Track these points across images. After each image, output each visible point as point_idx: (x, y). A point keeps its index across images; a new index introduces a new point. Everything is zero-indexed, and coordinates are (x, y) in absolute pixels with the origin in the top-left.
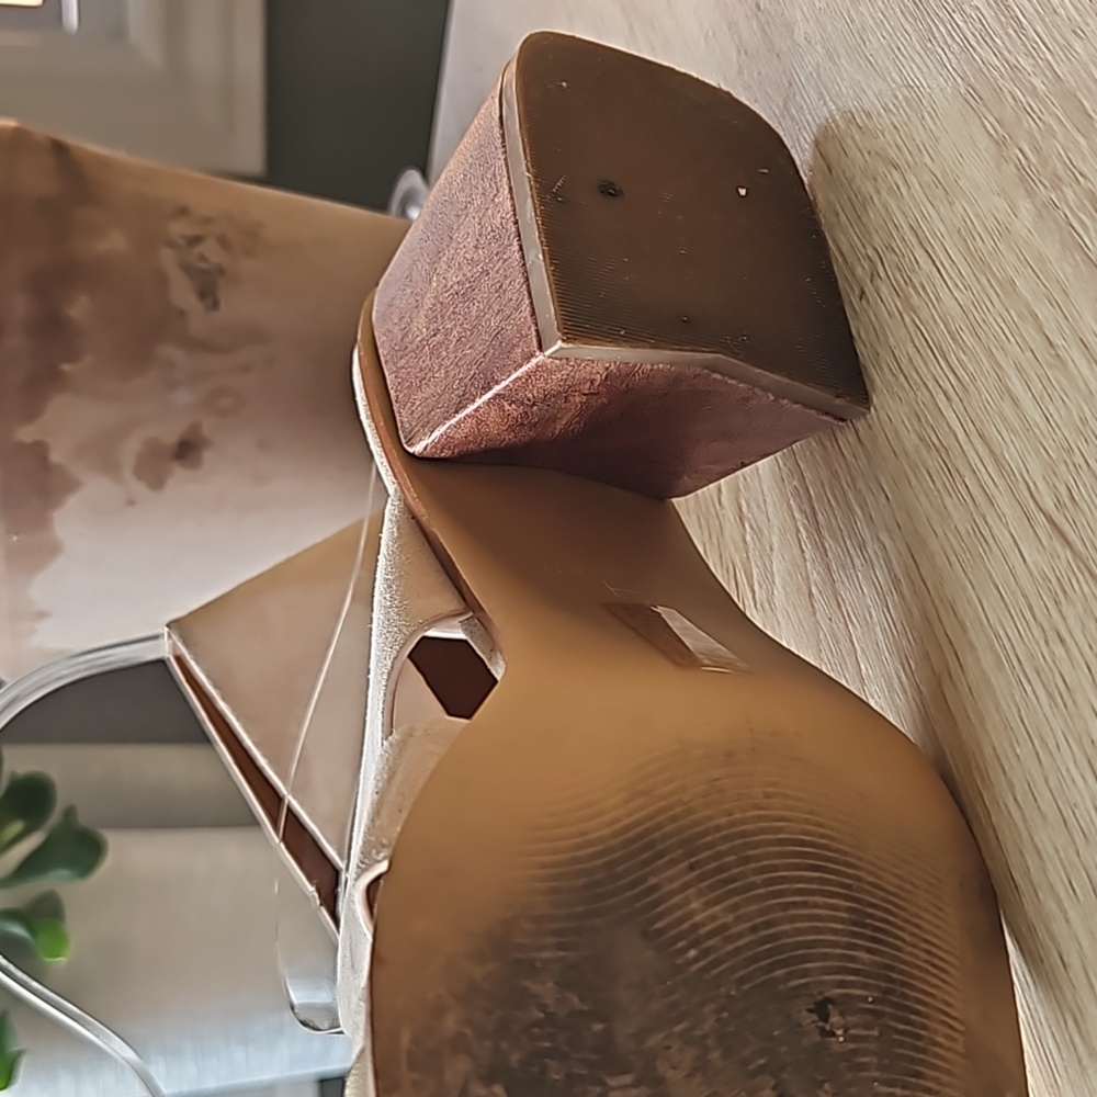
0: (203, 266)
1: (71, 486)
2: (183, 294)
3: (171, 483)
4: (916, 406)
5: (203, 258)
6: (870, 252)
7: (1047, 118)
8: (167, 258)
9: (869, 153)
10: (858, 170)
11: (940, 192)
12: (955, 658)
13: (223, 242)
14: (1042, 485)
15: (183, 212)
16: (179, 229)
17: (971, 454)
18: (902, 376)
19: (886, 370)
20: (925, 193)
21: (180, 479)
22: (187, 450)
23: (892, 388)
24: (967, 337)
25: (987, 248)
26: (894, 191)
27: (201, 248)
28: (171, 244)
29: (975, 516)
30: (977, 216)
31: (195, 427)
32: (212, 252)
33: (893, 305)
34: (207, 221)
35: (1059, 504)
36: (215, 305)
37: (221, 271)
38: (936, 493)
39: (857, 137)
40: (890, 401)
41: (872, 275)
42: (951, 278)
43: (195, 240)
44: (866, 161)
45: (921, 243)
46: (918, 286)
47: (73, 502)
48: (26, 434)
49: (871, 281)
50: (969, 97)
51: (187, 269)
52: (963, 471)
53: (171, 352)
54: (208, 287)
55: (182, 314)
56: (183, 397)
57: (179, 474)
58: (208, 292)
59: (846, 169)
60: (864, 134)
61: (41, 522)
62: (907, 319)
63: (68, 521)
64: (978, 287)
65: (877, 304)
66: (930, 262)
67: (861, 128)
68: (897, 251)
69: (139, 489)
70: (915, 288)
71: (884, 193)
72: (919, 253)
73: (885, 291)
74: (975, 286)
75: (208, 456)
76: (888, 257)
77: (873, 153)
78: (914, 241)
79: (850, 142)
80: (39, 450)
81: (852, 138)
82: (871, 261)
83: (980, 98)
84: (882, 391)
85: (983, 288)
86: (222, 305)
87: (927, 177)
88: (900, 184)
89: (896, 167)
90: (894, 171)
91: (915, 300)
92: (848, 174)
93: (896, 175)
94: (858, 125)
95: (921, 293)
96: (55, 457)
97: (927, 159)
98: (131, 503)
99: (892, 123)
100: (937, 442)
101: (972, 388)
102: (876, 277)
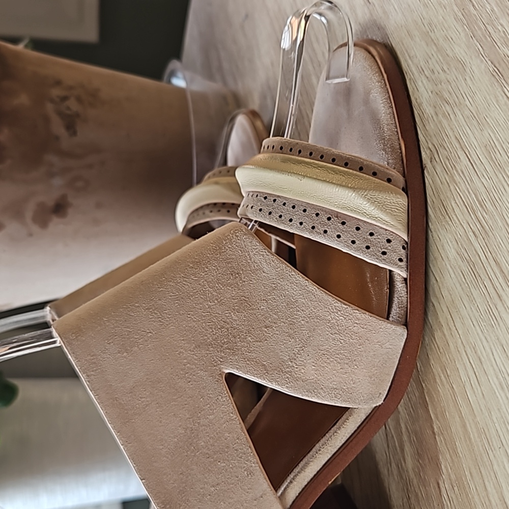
0: (68, 112)
2: (58, 127)
3: (51, 225)
4: (455, 235)
5: (68, 108)
6: (430, 146)
8: (50, 108)
9: (432, 92)
10: (424, 99)
11: (475, 122)
12: (474, 375)
13: (79, 100)
15: (58, 83)
16: (56, 92)
17: (489, 269)
18: (447, 217)
19: (438, 212)
20: (465, 121)
21: (56, 224)
22: (60, 208)
23: (442, 222)
24: (489, 205)
25: (503, 159)
26: (447, 116)
27: (67, 103)
28: (52, 101)
29: (489, 303)
30: (498, 140)
31: (64, 197)
32: (73, 105)
33: (443, 177)
34: (71, 88)
36: (74, 133)
37: (77, 115)
38: (466, 285)
39: (424, 82)
40: (440, 229)
41: (431, 159)
42: (480, 171)
43: (64, 99)
44: (430, 97)
45: (462, 148)
46: (459, 171)
47: (1, 234)
49: (431, 162)
50: (495, 74)
51: (60, 114)
52: (483, 277)
53: (51, 158)
54: (71, 123)
55: (57, 138)
56: (58, 182)
57: (55, 220)
58: (71, 126)
59: (418, 98)
60: (429, 81)
62: (452, 187)
64: (497, 180)
65: (434, 175)
66: (467, 160)
67: (427, 78)
68: (447, 149)
69: (35, 228)
70: (457, 171)
71: (440, 116)
72: (461, 153)
73: (439, 169)
74: (494, 178)
75: (70, 211)
76: (441, 150)
77: (434, 92)
78: (458, 146)
79: (420, 84)
81: (422, 82)
82: (431, 151)
83: (502, 76)
84: (435, 222)
85: (500, 181)
86: (78, 134)
87: (467, 112)
88: (450, 113)
89: (448, 103)
90: (446, 105)
91: (457, 178)
92: (418, 101)
94: (425, 75)
95: (461, 175)
97: (468, 103)
98: (31, 235)
99: (447, 79)
100: (468, 258)
101: (490, 234)
102: (433, 160)
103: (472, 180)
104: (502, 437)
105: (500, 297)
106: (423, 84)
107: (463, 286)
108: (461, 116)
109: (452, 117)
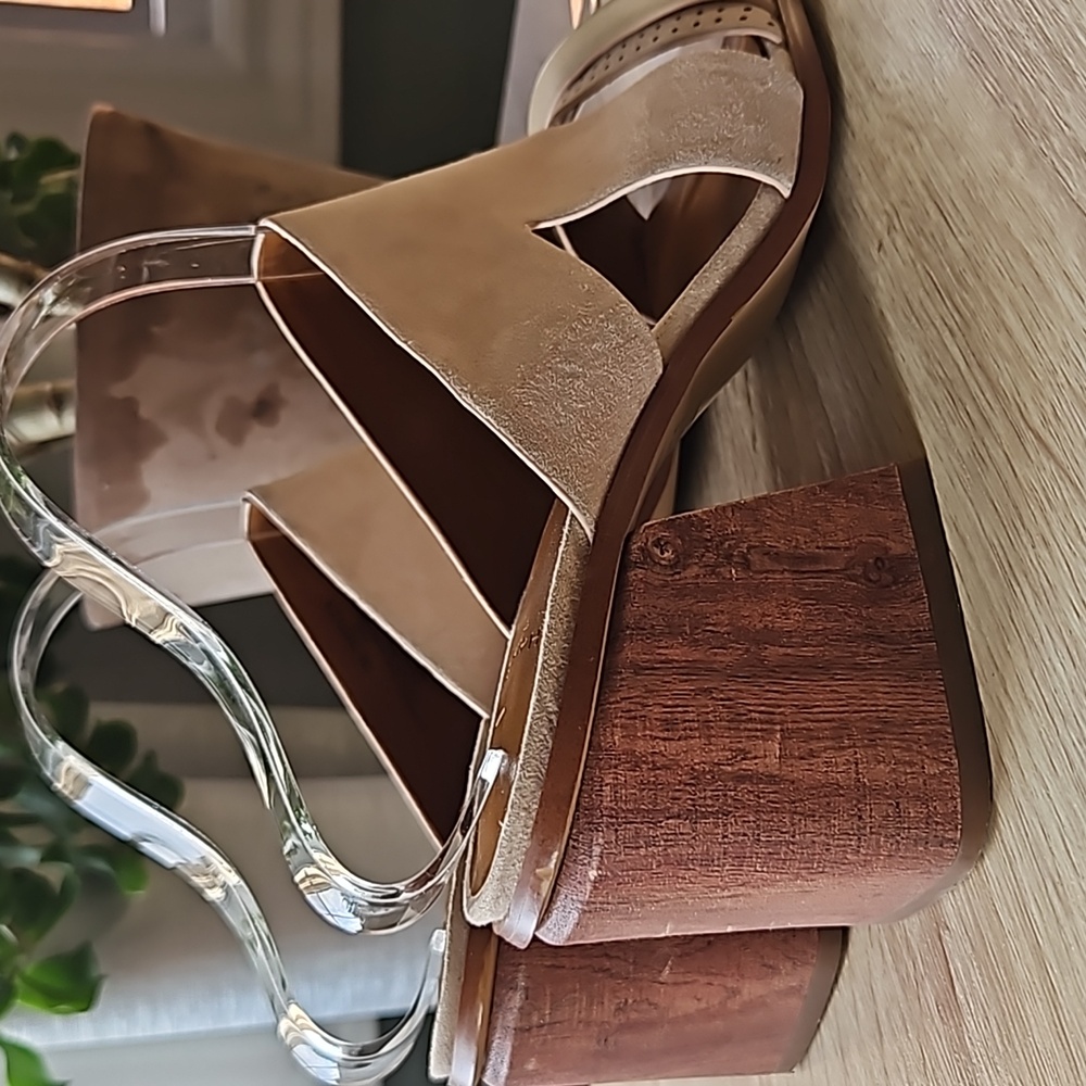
1: (158, 440)
3: (250, 439)
4: (925, 344)
6: (888, 207)
7: (1038, 76)
9: (887, 117)
10: (877, 133)
11: (948, 149)
17: (972, 383)
18: (914, 318)
20: (935, 151)
21: (258, 435)
22: (265, 409)
23: (906, 329)
24: (970, 279)
25: (987, 196)
26: (909, 151)
29: (975, 439)
30: (978, 167)
31: (272, 388)
33: (906, 254)
35: (1045, 421)
38: (942, 422)
39: (877, 104)
40: (904, 343)
41: (889, 229)
42: (956, 225)
44: (885, 126)
45: (931, 196)
46: (928, 235)
47: (160, 455)
48: (119, 390)
49: (889, 233)
50: (972, 61)
52: (965, 400)
56: (262, 360)
57: (257, 431)
59: (868, 133)
60: (883, 100)
61: (130, 473)
62: (919, 267)
63: (155, 474)
64: (979, 232)
65: (893, 254)
66: (939, 212)
67: (880, 95)
68: (911, 204)
69: (221, 443)
70: (925, 237)
71: (900, 153)
72: (930, 205)
73: (900, 242)
75: (285, 415)
76: (902, 210)
77: (890, 117)
78: (925, 194)
79: (871, 108)
80: (129, 406)
81: (873, 105)
82: (888, 215)
83: (982, 61)
85: (983, 233)
87: (937, 136)
88: (914, 143)
89: (910, 128)
90: (908, 132)
91: (925, 248)
92: (869, 138)
93: (911, 137)
94: (877, 91)
95: (931, 241)
96: (144, 412)
97: (937, 119)
98: (213, 457)
99: (907, 88)
100: (943, 376)
101: (973, 324)
102: (892, 230)
103: (945, 245)
104: (995, 657)
105: (987, 423)
106: (875, 108)
107: (938, 426)
108: (928, 144)
109: (917, 149)
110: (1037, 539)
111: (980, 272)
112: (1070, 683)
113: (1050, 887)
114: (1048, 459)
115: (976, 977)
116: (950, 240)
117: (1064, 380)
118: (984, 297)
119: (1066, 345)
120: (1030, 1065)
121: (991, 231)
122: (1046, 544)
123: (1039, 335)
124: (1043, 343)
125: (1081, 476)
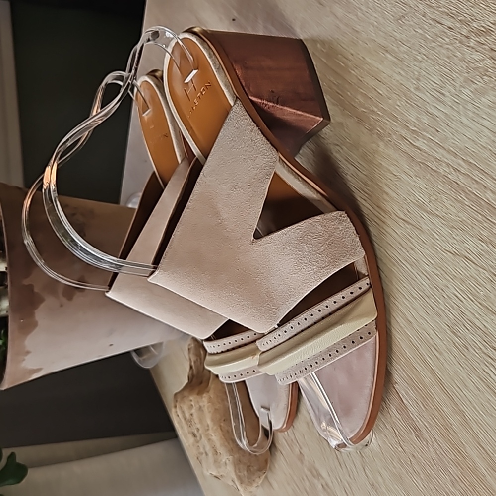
0: (78, 222)
1: (41, 300)
3: (75, 298)
5: (78, 220)
7: (384, 120)
11: (354, 148)
14: (399, 212)
16: (67, 211)
20: (348, 149)
21: (78, 296)
24: (369, 183)
26: (338, 152)
27: (76, 217)
30: (367, 151)
31: (82, 277)
32: (80, 218)
35: (405, 215)
37: (84, 224)
42: (361, 169)
43: (74, 214)
45: (349, 163)
46: (350, 174)
47: (42, 306)
48: (26, 282)
56: (78, 266)
57: (78, 293)
58: (81, 230)
61: (32, 315)
63: (40, 315)
66: (354, 167)
69: (64, 300)
71: (335, 153)
74: (369, 169)
78: (347, 163)
80: (30, 288)
85: (372, 168)
87: (349, 145)
89: (338, 145)
93: (338, 147)
96: (36, 290)
97: (348, 140)
98: (61, 306)
101: (373, 195)
103: (358, 176)
108: (345, 148)
109: (341, 151)
110: (409, 249)
111: (373, 180)
112: (428, 285)
113: (433, 349)
114: (408, 225)
115: (411, 393)
116: (359, 174)
117: (410, 201)
118: (375, 186)
119: (409, 191)
120: (436, 408)
121: (374, 167)
122: (412, 249)
123: (398, 191)
124: (400, 193)
125: (420, 225)
